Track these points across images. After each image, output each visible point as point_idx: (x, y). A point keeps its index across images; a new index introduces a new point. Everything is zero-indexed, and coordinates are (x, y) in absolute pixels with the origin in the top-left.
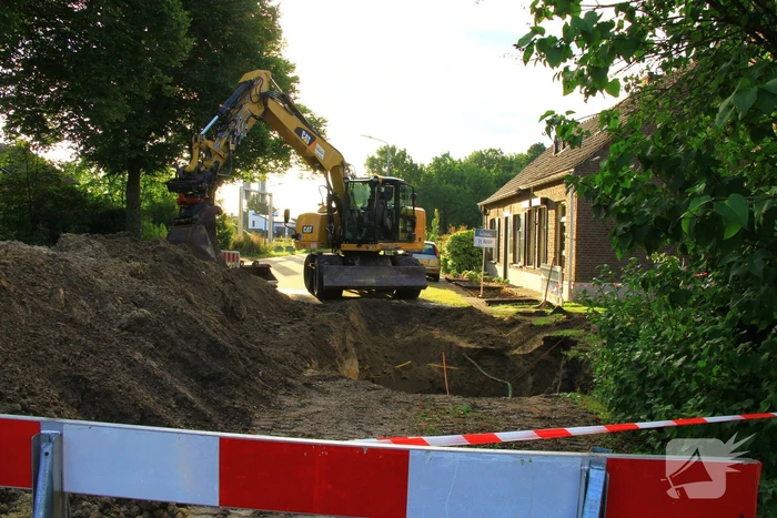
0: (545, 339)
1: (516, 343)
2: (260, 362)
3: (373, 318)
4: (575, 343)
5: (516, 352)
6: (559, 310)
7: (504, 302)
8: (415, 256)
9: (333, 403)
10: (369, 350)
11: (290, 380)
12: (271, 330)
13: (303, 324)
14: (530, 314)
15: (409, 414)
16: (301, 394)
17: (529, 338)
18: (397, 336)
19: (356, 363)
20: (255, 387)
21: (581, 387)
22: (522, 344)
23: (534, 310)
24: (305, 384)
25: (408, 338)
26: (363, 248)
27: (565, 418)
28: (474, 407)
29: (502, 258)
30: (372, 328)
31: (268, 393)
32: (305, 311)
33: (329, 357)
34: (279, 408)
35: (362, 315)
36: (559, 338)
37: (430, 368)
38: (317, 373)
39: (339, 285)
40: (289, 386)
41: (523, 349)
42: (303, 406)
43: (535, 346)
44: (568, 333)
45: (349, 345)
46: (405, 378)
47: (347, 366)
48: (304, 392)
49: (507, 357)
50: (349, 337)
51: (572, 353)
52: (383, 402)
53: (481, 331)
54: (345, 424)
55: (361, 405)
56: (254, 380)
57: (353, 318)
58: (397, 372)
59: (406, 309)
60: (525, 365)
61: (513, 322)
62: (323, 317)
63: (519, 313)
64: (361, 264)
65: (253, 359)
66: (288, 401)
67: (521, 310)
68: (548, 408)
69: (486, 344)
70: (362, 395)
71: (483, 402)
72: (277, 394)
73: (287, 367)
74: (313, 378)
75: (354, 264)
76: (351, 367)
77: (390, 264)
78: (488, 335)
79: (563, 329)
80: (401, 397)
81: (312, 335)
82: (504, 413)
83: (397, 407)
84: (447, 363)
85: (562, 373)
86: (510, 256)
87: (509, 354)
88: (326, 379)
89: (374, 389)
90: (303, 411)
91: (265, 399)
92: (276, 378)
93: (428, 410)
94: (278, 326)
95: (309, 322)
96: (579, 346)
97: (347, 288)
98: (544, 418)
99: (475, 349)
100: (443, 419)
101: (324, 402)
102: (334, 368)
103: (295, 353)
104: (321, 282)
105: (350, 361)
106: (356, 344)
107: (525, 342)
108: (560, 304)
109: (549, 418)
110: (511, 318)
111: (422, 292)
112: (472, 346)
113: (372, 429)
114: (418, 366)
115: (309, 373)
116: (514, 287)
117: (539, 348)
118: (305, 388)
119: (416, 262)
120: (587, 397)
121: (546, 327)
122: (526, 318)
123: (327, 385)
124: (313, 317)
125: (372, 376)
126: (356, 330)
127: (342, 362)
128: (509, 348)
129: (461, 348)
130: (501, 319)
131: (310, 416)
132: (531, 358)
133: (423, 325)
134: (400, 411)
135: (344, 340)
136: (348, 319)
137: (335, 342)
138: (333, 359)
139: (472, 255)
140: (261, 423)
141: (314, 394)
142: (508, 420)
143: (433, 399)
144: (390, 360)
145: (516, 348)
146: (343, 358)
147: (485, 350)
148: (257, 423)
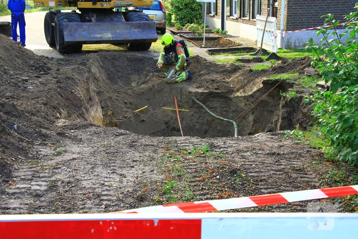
0: (264, 83)
1: (238, 86)
2: (14, 115)
3: (112, 69)
4: (291, 85)
5: (238, 94)
6: (274, 56)
7: (224, 51)
8: (145, 12)
9: (86, 149)
10: (110, 98)
11: (44, 131)
12: (20, 84)
13: (49, 77)
14: (248, 61)
15: (155, 156)
16: (56, 144)
17: (249, 82)
18: (134, 84)
19: (100, 110)
20: (12, 140)
21: (300, 124)
22: (243, 87)
23: (251, 57)
24: (59, 134)
25: (143, 86)
26: (99, 5)
27: (292, 153)
28: (212, 147)
29: (220, 11)
30: (111, 78)
31: (24, 144)
32: (49, 65)
33: (76, 107)
34: (37, 158)
35: (102, 67)
36: (276, 81)
37: (164, 111)
38: (68, 123)
39: (78, 40)
40: (45, 137)
41: (244, 91)
42: (59, 154)
43: (255, 89)
44: (284, 76)
45: (92, 94)
46: (143, 121)
47: (93, 113)
48: (58, 141)
49: (231, 99)
50: (92, 87)
51: (291, 94)
52: (131, 146)
53: (207, 77)
54: (99, 170)
55: (112, 150)
56: (10, 134)
57: (94, 69)
58: (136, 116)
59: (141, 60)
60: (246, 105)
61: (234, 69)
62: (67, 70)
63: (238, 60)
64: (97, 20)
65: (7, 113)
66: (45, 151)
67: (240, 57)
68: (276, 145)
69: (212, 88)
70: (112, 141)
71: (219, 142)
72: (33, 144)
73: (40, 119)
74: (65, 127)
75: (90, 21)
76: (96, 114)
77: (124, 20)
78: (213, 81)
79: (279, 73)
80: (145, 140)
81: (59, 87)
82: (238, 151)
83: (145, 150)
84: (179, 106)
85: (281, 112)
86: (227, 9)
87: (232, 96)
88: (76, 127)
89: (122, 134)
90: (59, 159)
91: (22, 150)
92: (31, 130)
93: (172, 151)
94: (26, 81)
95: (55, 75)
96: (295, 88)
97: (86, 43)
98: (274, 154)
99: (202, 94)
100: (186, 159)
101: (78, 150)
102: (81, 115)
103: (45, 104)
104: (62, 37)
105: (95, 108)
106: (99, 93)
107: (245, 85)
108: (275, 51)
109: (279, 154)
110: (232, 65)
111: (153, 44)
112: (200, 90)
113: (124, 172)
114: (154, 109)
115: (61, 123)
116: (231, 37)
117: (258, 90)
118: (59, 138)
119: (147, 18)
120: (307, 134)
121: (264, 72)
122: (246, 64)
123: (79, 133)
124: (58, 70)
125: (115, 120)
126: (98, 80)
127: (87, 110)
128: (231, 91)
129: (190, 92)
130: (223, 66)
131: (67, 163)
132: (252, 99)
133: (157, 74)
134: (147, 153)
135: (88, 90)
136: (90, 71)
137: (80, 92)
138: (80, 107)
139: (193, 10)
140: (21, 174)
141: (68, 142)
142: (243, 157)
143: (176, 141)
144: (129, 105)
145: (238, 91)
146: (88, 106)
147: (211, 94)
148: (16, 174)
